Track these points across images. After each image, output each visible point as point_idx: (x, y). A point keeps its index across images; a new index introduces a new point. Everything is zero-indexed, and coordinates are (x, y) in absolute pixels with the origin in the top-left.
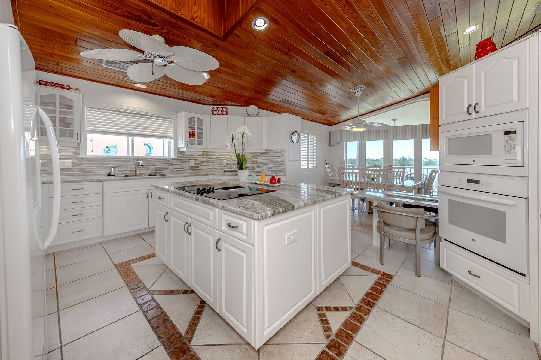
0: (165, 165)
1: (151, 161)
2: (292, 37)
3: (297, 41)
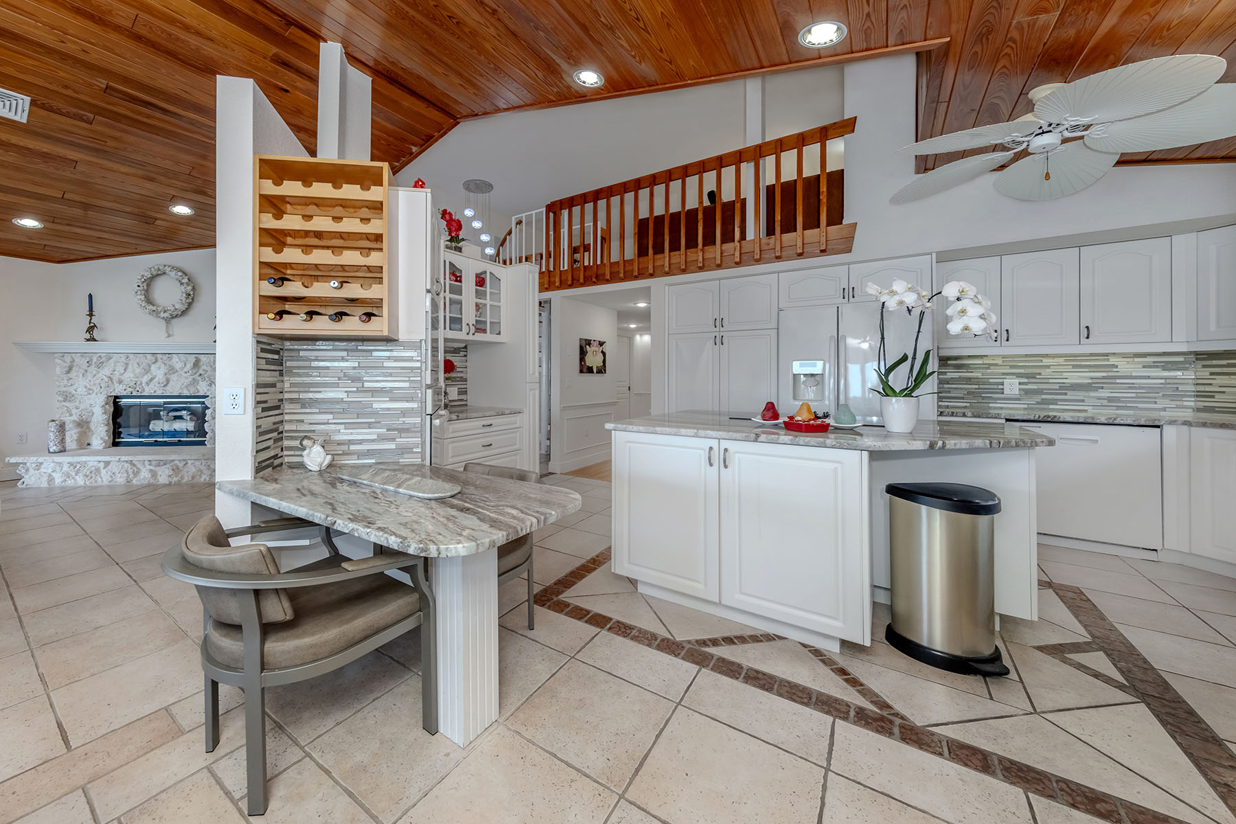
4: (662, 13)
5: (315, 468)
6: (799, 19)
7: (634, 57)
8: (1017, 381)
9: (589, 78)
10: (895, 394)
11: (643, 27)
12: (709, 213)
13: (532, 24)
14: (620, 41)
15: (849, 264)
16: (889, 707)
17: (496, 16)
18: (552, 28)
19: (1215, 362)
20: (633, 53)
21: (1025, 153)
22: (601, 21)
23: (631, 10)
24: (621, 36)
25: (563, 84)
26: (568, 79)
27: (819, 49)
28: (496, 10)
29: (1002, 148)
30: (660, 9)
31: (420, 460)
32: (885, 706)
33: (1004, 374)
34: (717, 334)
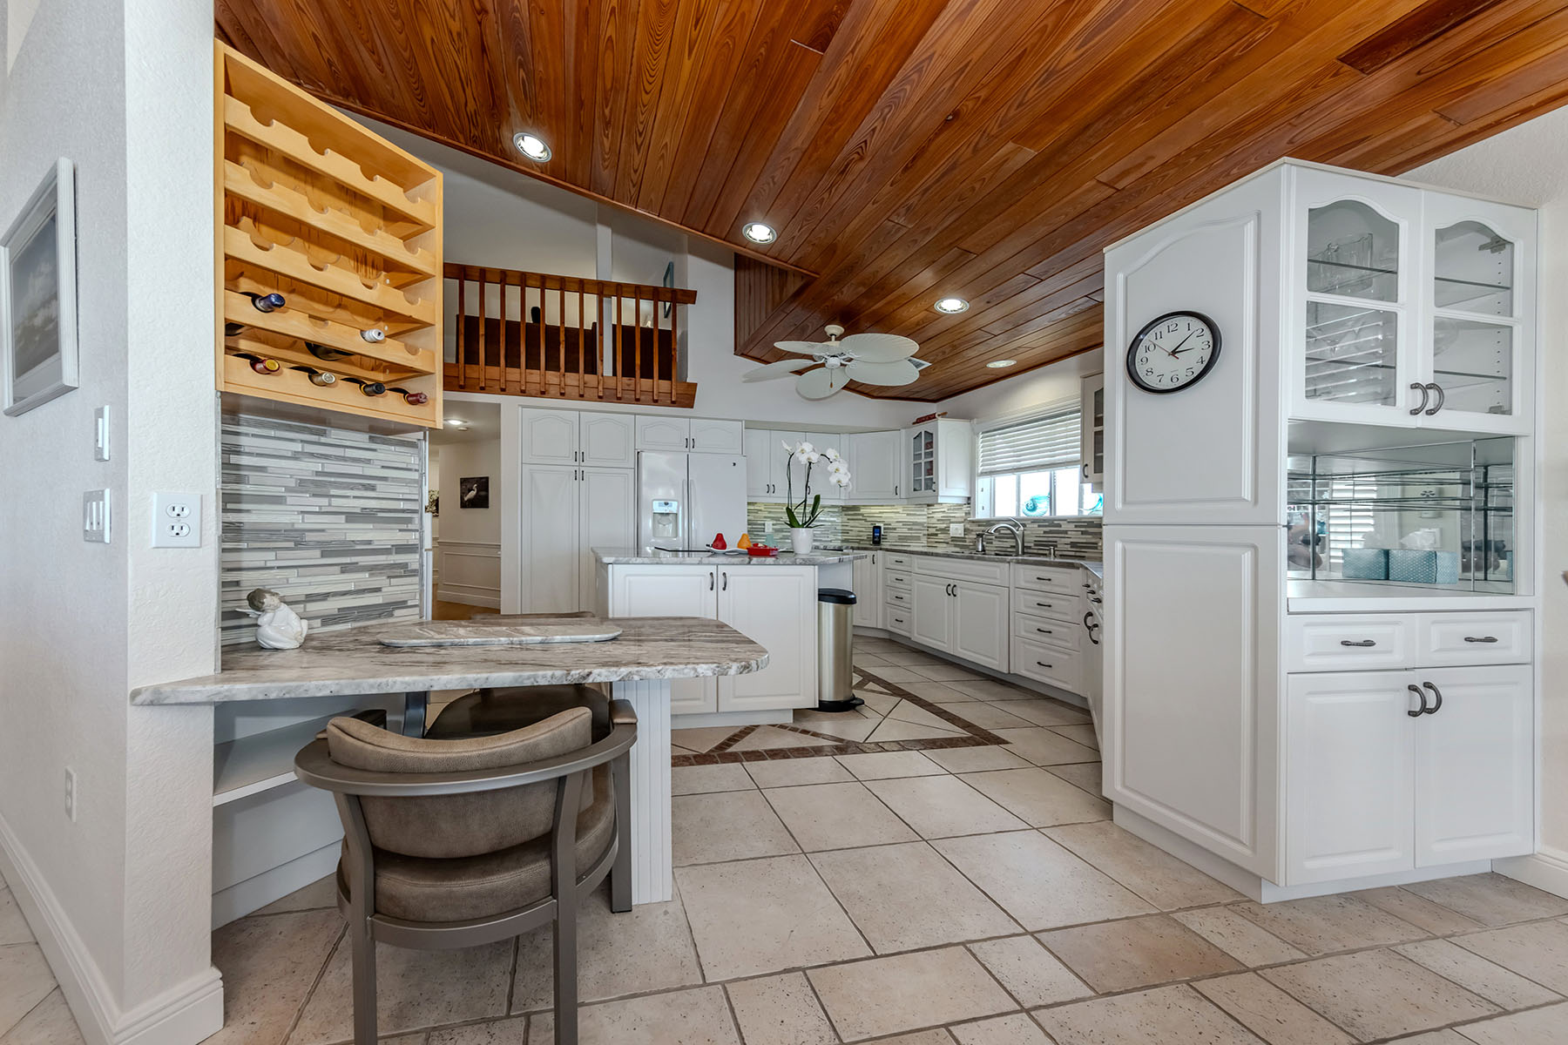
0: (1090, 536)
1: (1061, 526)
2: (773, 178)
3: (785, 163)
4: (666, 144)
5: (289, 643)
6: (757, 214)
7: (604, 160)
8: (772, 522)
9: (533, 147)
10: (799, 526)
11: (639, 143)
12: (532, 331)
13: (519, 57)
14: (605, 139)
15: (690, 418)
16: (843, 740)
17: (479, 18)
18: (541, 78)
19: (850, 513)
20: (606, 157)
21: (823, 365)
22: (603, 111)
23: (642, 123)
24: (610, 136)
25: (493, 132)
26: (505, 133)
27: (749, 241)
28: (487, 12)
29: (810, 357)
30: (667, 140)
31: (418, 617)
32: (841, 740)
33: (765, 517)
34: (577, 468)
